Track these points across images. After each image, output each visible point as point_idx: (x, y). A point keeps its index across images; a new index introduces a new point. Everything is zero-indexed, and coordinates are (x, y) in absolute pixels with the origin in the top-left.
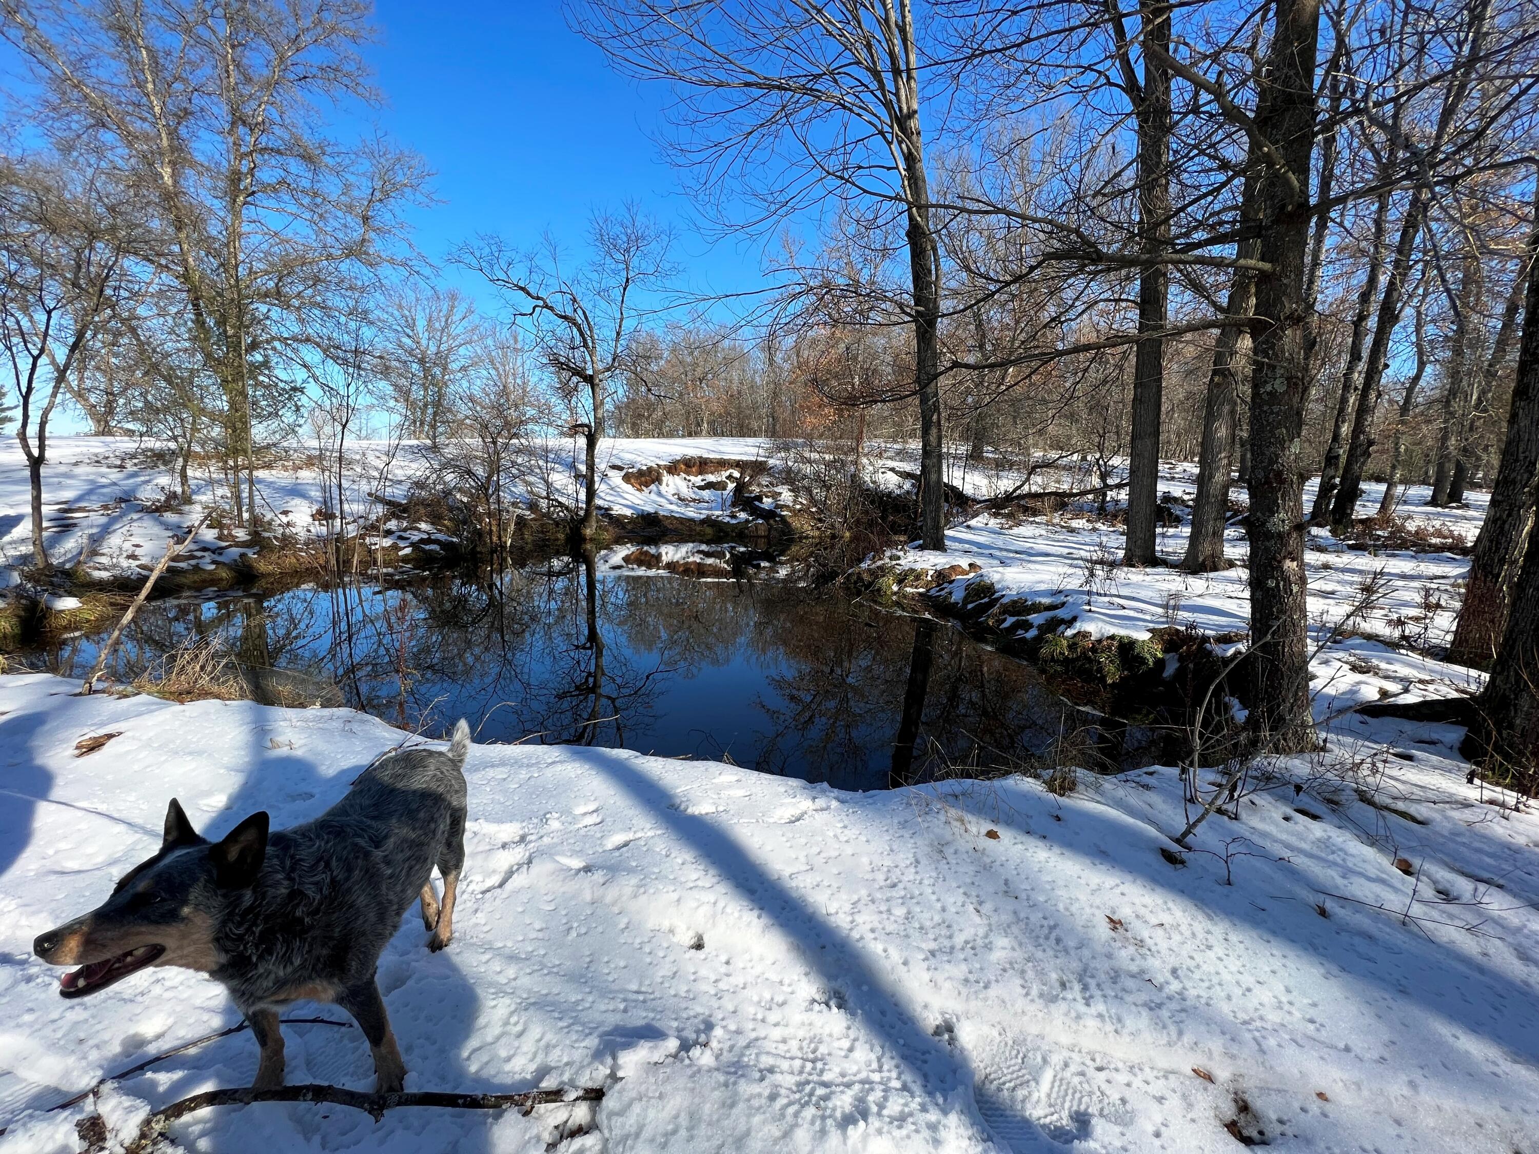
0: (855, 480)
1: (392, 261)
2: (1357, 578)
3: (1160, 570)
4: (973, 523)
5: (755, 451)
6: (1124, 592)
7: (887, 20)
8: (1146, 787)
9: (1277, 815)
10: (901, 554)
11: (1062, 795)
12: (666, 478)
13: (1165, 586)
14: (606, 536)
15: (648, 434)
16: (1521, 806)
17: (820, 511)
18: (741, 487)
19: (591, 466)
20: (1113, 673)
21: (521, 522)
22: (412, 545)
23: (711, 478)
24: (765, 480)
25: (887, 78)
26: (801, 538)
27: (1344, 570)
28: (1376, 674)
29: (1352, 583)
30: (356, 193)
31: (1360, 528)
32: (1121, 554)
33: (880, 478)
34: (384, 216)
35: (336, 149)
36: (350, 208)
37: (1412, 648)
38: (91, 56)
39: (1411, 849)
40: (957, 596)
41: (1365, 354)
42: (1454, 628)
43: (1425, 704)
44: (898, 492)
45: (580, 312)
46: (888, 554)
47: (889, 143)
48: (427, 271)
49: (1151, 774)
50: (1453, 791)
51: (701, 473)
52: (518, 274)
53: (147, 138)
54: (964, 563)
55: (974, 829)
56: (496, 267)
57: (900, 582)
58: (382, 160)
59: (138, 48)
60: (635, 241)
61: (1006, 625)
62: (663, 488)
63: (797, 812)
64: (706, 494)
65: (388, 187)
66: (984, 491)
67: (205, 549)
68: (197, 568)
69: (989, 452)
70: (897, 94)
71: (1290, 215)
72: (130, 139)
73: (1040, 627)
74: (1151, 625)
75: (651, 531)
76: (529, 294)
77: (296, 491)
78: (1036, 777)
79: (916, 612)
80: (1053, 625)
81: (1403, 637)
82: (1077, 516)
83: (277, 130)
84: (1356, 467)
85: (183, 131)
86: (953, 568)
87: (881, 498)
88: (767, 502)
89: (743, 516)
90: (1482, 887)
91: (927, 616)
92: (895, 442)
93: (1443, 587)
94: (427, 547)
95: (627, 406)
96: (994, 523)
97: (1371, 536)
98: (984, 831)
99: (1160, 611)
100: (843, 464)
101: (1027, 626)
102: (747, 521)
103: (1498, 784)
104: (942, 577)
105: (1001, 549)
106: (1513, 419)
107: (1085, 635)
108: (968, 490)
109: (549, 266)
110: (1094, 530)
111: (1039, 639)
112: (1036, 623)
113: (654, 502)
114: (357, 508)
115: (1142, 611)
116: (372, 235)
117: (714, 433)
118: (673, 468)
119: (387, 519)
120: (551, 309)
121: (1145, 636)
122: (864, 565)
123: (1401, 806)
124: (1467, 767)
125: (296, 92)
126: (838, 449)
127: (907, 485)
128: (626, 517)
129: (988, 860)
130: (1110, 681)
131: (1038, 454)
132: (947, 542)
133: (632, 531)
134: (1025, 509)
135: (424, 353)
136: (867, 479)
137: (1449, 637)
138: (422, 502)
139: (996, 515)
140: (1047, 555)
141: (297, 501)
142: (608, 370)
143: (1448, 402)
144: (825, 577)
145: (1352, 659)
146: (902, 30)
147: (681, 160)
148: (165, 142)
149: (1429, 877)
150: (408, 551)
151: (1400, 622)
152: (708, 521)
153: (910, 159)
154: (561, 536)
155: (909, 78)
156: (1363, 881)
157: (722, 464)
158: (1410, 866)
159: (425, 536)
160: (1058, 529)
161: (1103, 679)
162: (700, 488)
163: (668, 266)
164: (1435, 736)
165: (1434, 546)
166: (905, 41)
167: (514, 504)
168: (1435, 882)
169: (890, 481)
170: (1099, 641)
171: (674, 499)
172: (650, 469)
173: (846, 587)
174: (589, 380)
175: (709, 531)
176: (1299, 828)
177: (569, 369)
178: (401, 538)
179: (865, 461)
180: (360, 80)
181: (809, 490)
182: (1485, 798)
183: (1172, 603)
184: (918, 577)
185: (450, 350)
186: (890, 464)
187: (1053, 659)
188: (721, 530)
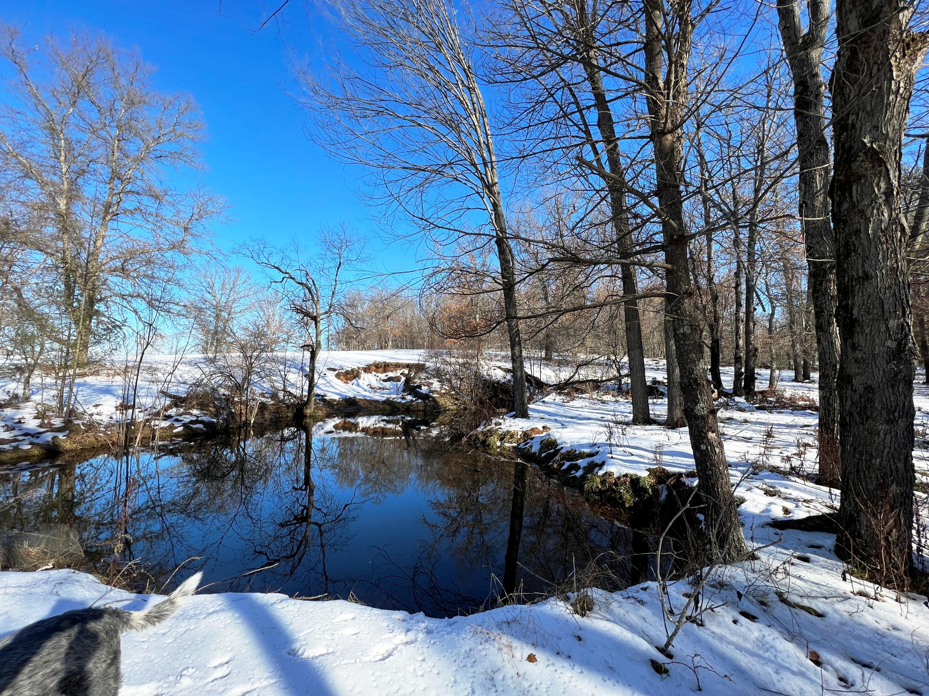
0: (477, 376)
1: (200, 252)
2: (763, 428)
3: (654, 427)
4: (546, 399)
5: (417, 357)
6: (633, 443)
7: (479, 142)
8: (641, 602)
9: (729, 620)
10: (502, 421)
11: (583, 615)
12: (363, 375)
13: (657, 438)
14: (320, 413)
15: (356, 348)
16: (878, 596)
17: (457, 394)
18: (407, 381)
19: (312, 370)
20: (628, 498)
21: (263, 407)
22: (184, 425)
23: (391, 374)
24: (423, 375)
25: (481, 167)
26: (445, 411)
27: (756, 423)
28: (780, 496)
29: (760, 431)
30: (182, 215)
31: (760, 396)
32: (631, 417)
33: (492, 372)
34: (197, 228)
35: (174, 193)
36: (177, 223)
37: (798, 475)
38: (28, 142)
39: (816, 642)
40: (535, 449)
41: (744, 303)
42: (818, 460)
43: (810, 519)
44: (503, 381)
45: (311, 281)
46: (494, 421)
47: (482, 198)
48: (221, 258)
49: (645, 589)
50: (836, 586)
51: (385, 372)
52: (275, 260)
53: (53, 184)
54: (539, 426)
55: (518, 654)
56: (262, 256)
57: (501, 440)
58: (201, 199)
59: (59, 140)
60: (345, 244)
61: (564, 467)
62: (361, 382)
63: (390, 647)
64: (388, 384)
65: (202, 212)
66: (553, 379)
67: (26, 434)
68: (16, 448)
69: (555, 356)
70: (486, 175)
71: (676, 240)
72: (43, 184)
73: (584, 468)
74: (648, 466)
75: (351, 409)
76: (280, 270)
77: (107, 391)
78: (567, 599)
79: (513, 459)
80: (592, 468)
81: (792, 468)
82: (606, 393)
83: (139, 182)
84: (751, 363)
85: (80, 181)
86: (532, 429)
87: (493, 384)
88: (424, 389)
89: (409, 398)
90: (867, 673)
91: (519, 461)
92: (502, 350)
93: (809, 432)
94: (194, 426)
95: (343, 332)
96: (559, 399)
97: (767, 401)
98: (526, 656)
99: (651, 456)
100: (470, 364)
101: (577, 467)
102: (412, 401)
103: (862, 578)
104: (527, 436)
105: (562, 416)
106: (819, 342)
107: (610, 474)
108: (544, 379)
109: (294, 256)
110: (617, 401)
111: (584, 477)
112: (582, 466)
113: (354, 390)
114: (147, 401)
115: (642, 457)
116: (189, 237)
117: (396, 347)
118: (367, 369)
119: (170, 407)
120: (293, 279)
121: (645, 474)
122: (480, 429)
123: (806, 602)
124: (842, 566)
125: (154, 164)
126: (467, 356)
127: (509, 377)
128: (335, 400)
129: (526, 684)
130: (627, 505)
131: (582, 356)
132: (530, 413)
133: (338, 409)
134: (577, 390)
135: (218, 303)
136: (485, 373)
137: (817, 467)
138: (197, 396)
139: (560, 394)
140: (589, 419)
141: (108, 397)
142: (326, 313)
143: (791, 327)
144: (456, 438)
145: (765, 486)
146: (488, 146)
147: (371, 203)
148: (66, 186)
149: (832, 666)
150: (180, 429)
151: (788, 459)
152: (388, 402)
153: (495, 206)
154: (290, 415)
155: (492, 168)
156: (790, 675)
157: (398, 366)
158: (818, 657)
159: (194, 419)
160: (596, 402)
161: (623, 503)
162: (385, 381)
163: (364, 256)
164: (819, 542)
165: (801, 406)
166: (489, 151)
167: (263, 395)
168: (836, 670)
169: (498, 375)
170: (619, 478)
171: (367, 388)
172: (353, 370)
173: (469, 444)
174: (315, 319)
175: (388, 407)
176: (743, 629)
177: (303, 312)
178: (177, 420)
179: (482, 362)
180: (194, 159)
181: (450, 381)
182: (856, 591)
183: (658, 451)
184: (512, 436)
185: (234, 301)
186: (499, 364)
187: (593, 492)
188: (395, 407)
